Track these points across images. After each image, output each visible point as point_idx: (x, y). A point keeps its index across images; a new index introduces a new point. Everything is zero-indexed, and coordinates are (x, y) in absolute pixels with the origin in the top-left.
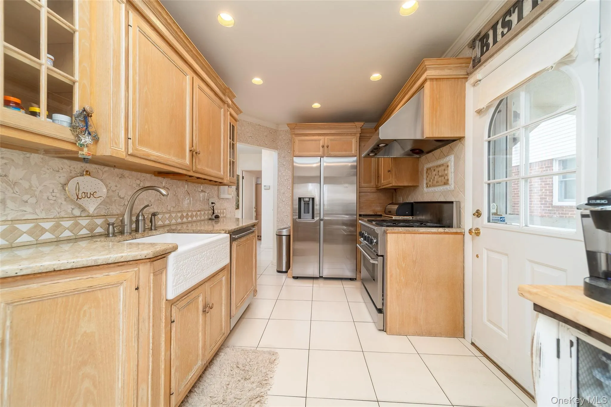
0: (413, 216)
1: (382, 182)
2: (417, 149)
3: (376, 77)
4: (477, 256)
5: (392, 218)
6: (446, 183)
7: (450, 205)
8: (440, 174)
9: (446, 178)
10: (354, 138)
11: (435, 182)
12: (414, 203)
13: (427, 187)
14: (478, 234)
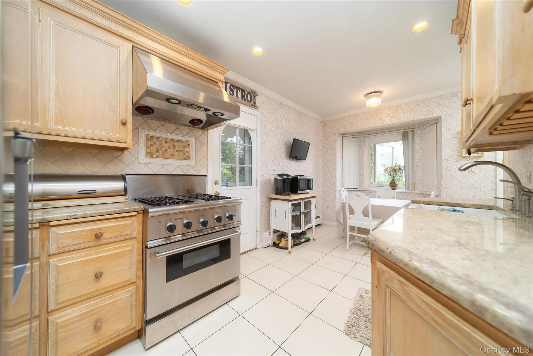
6: (187, 158)
7: (204, 177)
8: (177, 149)
9: (187, 154)
11: (167, 155)
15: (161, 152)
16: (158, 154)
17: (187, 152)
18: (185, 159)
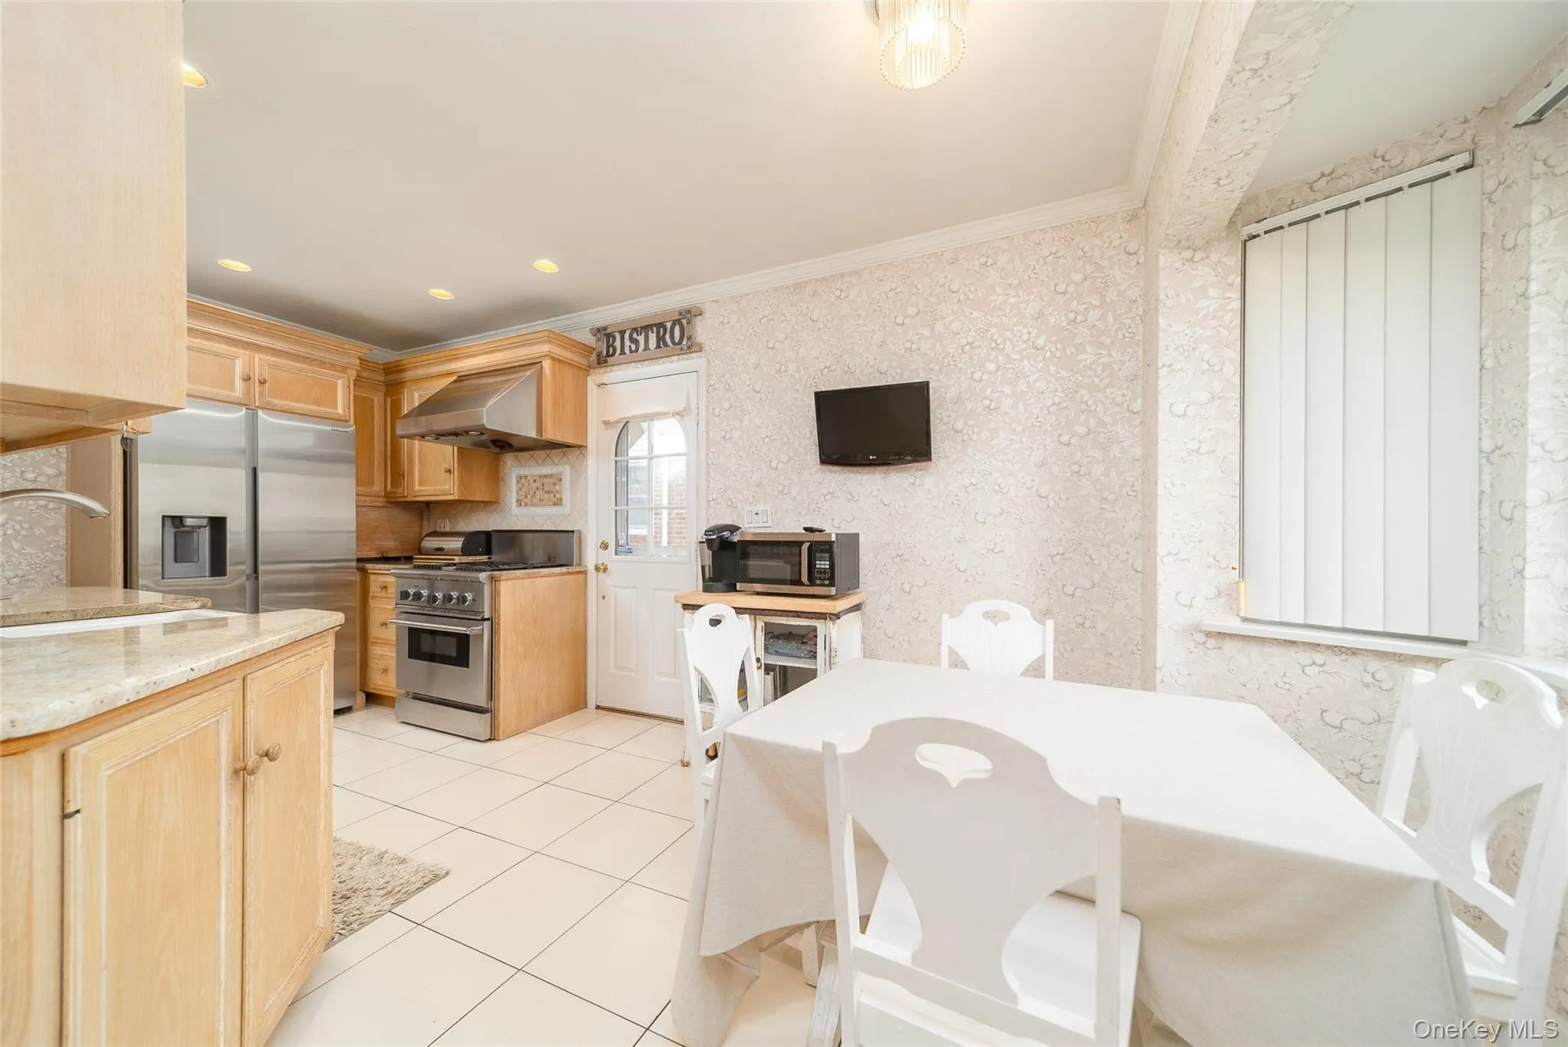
0: (491, 554)
1: (417, 487)
2: (501, 441)
3: (441, 294)
4: (604, 597)
5: (453, 560)
6: (558, 503)
7: (571, 535)
8: (546, 489)
9: (558, 496)
10: (344, 377)
11: (536, 500)
12: (493, 533)
13: (520, 505)
14: (605, 570)
15: (529, 496)
16: (526, 500)
17: (558, 492)
18: (555, 504)
